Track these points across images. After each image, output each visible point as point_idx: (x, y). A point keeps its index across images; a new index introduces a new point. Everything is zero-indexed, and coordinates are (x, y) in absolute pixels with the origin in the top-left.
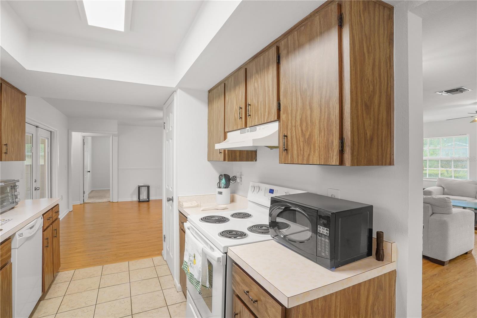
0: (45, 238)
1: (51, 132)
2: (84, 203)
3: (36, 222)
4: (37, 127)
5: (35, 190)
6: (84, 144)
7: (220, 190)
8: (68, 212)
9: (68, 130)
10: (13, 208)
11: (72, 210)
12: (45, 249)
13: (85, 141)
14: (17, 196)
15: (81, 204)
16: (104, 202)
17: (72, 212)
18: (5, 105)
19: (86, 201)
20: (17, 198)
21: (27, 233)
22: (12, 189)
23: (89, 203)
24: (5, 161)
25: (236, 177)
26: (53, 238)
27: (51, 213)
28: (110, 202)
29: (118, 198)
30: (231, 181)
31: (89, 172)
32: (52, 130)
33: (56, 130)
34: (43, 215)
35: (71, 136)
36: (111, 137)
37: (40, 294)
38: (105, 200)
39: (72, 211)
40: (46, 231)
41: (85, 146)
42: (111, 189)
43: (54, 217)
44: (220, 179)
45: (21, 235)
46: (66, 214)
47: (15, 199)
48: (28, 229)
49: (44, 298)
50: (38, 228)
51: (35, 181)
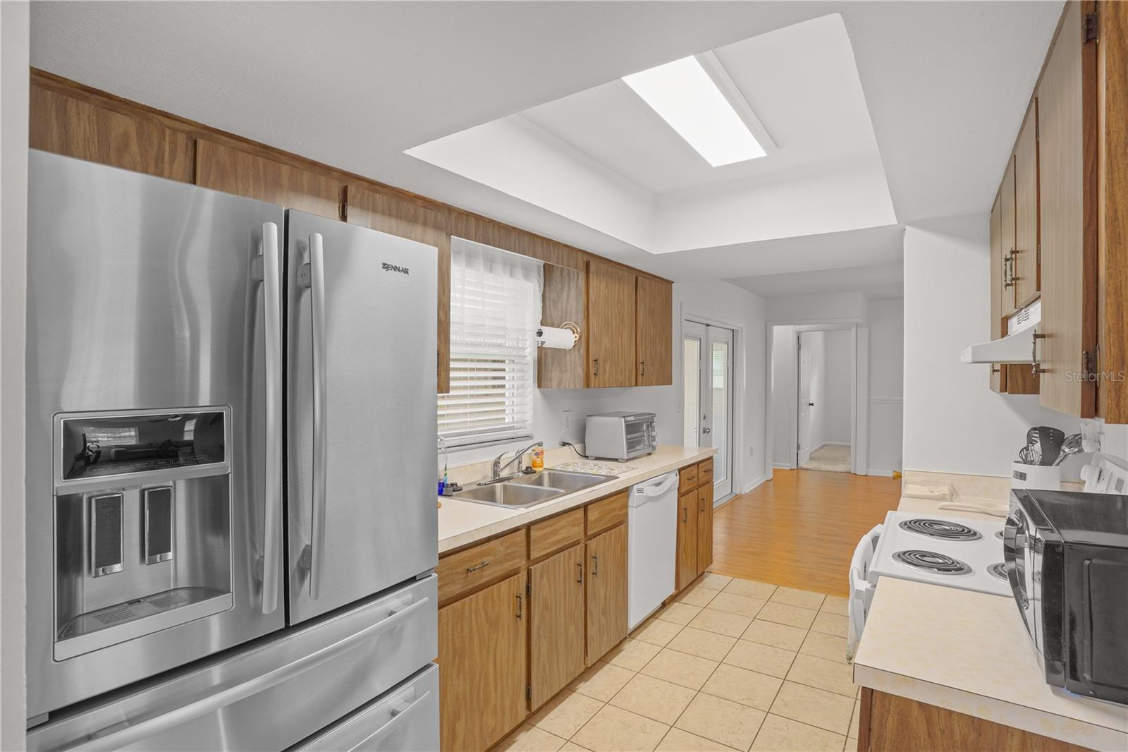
0: (683, 506)
1: (733, 331)
2: (798, 468)
3: (666, 479)
4: (708, 325)
5: (704, 432)
6: (799, 349)
7: (1023, 468)
8: (764, 480)
9: (766, 323)
10: (649, 454)
11: (771, 477)
12: (682, 525)
13: (802, 341)
14: (655, 437)
15: (791, 469)
16: (836, 472)
17: (771, 482)
18: (643, 306)
19: (803, 464)
20: (655, 440)
21: (650, 491)
22: (648, 426)
23: (807, 469)
24: (642, 385)
25: (1081, 438)
26: (699, 514)
27: (696, 471)
28: (850, 472)
29: (868, 467)
30: (1063, 447)
31: (812, 404)
32: (734, 328)
33: (741, 325)
34: (680, 470)
35: (772, 332)
36: (854, 330)
37: (671, 590)
38: (841, 468)
39: (771, 480)
40: (684, 497)
41: (802, 352)
42: (852, 444)
43: (702, 478)
44: (1030, 441)
45: (640, 491)
46: (759, 484)
47: (652, 441)
48: (651, 485)
49: (680, 600)
50: (669, 486)
51: (704, 418)
